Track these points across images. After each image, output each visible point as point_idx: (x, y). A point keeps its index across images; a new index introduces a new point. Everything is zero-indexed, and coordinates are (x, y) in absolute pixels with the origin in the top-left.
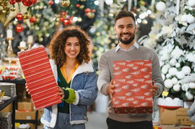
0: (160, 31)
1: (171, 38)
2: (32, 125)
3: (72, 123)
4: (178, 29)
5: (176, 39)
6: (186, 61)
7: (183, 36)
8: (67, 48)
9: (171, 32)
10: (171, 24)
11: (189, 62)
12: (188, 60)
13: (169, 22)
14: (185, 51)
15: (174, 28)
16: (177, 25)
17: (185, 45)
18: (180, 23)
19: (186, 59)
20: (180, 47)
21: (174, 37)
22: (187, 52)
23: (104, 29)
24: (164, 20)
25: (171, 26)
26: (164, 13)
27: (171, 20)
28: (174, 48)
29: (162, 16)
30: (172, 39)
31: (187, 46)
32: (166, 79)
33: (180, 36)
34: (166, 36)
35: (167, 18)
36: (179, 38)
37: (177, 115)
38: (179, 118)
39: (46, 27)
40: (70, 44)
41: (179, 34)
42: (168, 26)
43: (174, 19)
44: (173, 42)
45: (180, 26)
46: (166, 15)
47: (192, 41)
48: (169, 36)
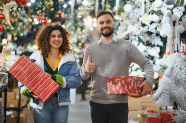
0: (126, 30)
1: (135, 36)
2: (15, 112)
3: (61, 104)
4: (141, 28)
5: (140, 37)
6: (149, 55)
7: (146, 34)
8: (52, 39)
9: (136, 31)
10: (136, 23)
11: (152, 56)
12: (151, 55)
13: (134, 22)
14: (148, 47)
15: (139, 27)
16: (141, 25)
17: (148, 42)
18: (143, 23)
19: (149, 54)
20: (143, 43)
21: (138, 35)
22: (150, 48)
23: (72, 29)
24: (129, 21)
25: (136, 25)
26: (129, 14)
27: (135, 20)
28: (139, 44)
29: (127, 16)
30: (137, 37)
31: (149, 43)
32: (132, 71)
33: (143, 34)
34: (132, 34)
35: (132, 18)
36: (143, 35)
37: (141, 102)
38: (143, 104)
39: (20, 27)
40: (54, 36)
41: (143, 33)
42: (133, 25)
43: (138, 20)
44: (137, 39)
45: (143, 25)
46: (131, 16)
47: (154, 39)
48: (134, 34)
